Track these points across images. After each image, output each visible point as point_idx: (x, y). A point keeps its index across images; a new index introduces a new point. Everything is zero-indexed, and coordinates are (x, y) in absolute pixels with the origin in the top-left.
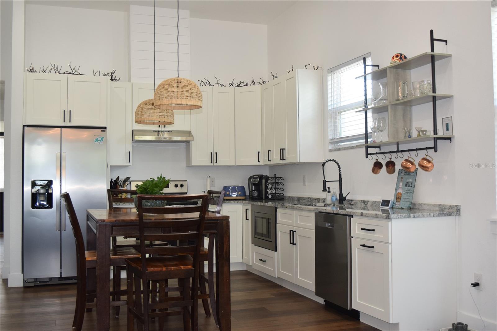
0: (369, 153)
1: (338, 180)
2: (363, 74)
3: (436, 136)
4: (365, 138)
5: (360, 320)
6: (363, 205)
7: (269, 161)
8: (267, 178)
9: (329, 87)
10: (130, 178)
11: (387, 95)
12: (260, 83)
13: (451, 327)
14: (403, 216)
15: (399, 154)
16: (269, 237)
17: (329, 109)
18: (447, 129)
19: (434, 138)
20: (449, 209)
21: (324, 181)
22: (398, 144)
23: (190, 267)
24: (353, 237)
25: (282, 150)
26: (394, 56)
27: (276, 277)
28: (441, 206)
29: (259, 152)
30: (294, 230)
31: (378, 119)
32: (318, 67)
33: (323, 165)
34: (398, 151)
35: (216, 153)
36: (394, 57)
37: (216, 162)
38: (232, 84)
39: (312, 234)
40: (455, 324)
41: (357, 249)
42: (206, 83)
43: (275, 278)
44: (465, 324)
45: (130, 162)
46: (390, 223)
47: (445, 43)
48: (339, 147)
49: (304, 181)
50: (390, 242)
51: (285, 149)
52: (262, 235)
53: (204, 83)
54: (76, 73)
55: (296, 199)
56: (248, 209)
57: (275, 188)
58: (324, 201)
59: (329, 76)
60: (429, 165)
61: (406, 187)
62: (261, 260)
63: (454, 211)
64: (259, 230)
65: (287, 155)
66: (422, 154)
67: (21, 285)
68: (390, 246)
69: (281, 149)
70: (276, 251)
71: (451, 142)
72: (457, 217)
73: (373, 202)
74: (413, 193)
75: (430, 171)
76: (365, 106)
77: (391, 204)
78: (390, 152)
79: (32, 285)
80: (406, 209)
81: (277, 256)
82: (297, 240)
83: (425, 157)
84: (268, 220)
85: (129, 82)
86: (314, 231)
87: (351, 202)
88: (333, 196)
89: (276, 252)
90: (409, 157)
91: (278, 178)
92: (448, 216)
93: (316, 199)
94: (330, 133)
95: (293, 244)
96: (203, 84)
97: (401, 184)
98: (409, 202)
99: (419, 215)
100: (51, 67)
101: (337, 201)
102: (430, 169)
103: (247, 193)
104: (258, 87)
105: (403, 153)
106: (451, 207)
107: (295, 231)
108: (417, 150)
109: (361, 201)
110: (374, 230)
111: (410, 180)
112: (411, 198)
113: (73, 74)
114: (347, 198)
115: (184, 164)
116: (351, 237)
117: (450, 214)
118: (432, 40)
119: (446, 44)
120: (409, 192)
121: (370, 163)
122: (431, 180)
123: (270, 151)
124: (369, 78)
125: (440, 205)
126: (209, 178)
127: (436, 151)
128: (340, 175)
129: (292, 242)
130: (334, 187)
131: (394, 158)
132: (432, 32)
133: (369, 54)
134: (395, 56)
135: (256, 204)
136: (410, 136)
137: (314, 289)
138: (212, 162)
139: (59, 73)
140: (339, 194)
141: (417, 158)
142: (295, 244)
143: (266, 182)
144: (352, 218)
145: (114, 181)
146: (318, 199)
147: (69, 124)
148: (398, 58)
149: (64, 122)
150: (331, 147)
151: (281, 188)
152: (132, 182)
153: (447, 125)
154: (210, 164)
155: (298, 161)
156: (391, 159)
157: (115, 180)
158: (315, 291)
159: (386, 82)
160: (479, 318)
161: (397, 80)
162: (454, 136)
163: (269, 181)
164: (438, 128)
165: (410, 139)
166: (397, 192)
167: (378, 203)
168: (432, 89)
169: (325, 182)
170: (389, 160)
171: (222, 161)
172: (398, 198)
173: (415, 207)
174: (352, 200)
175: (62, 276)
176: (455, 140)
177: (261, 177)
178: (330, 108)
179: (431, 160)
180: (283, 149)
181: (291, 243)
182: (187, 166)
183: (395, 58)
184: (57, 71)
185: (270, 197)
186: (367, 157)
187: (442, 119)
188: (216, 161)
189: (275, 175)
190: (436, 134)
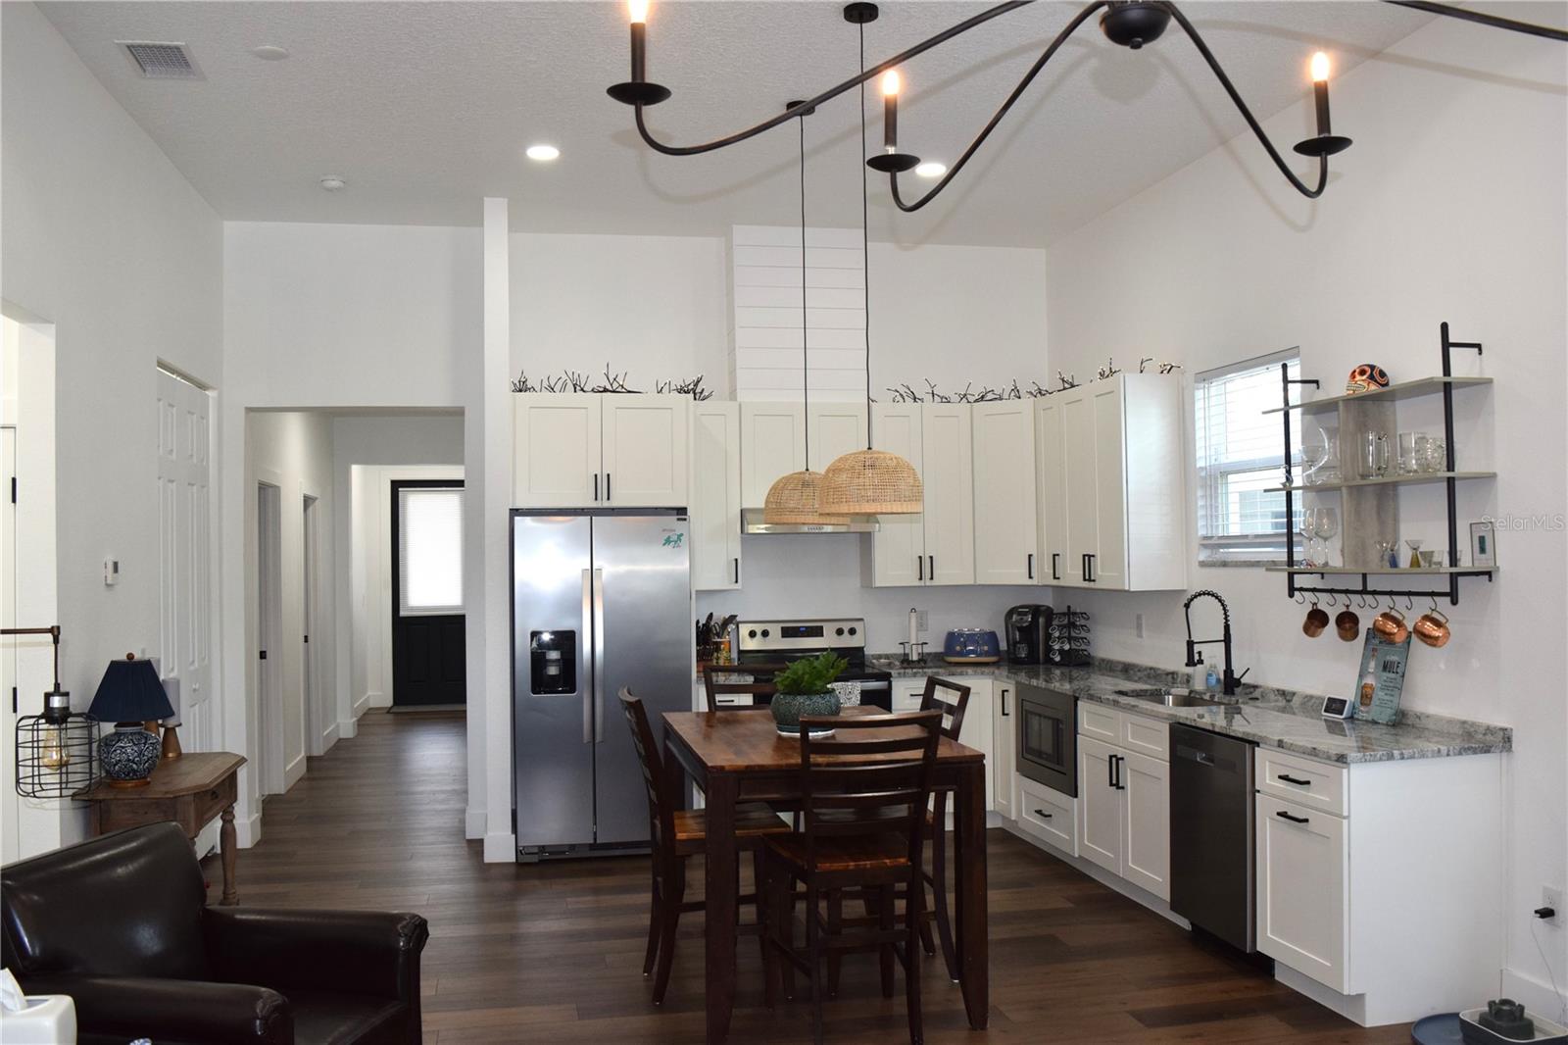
0: (1296, 586)
1: (1223, 638)
2: (1281, 405)
3: (1454, 570)
4: (1286, 544)
5: (1274, 976)
6: (1282, 703)
7: (1055, 578)
8: (1049, 613)
9: (1199, 414)
10: (736, 616)
11: (1338, 455)
12: (1031, 393)
13: (1487, 1009)
14: (1375, 756)
15: (1369, 598)
16: (1059, 762)
17: (1198, 466)
18: (1483, 550)
19: (1451, 574)
20: (1484, 734)
21: (1188, 642)
22: (1364, 576)
23: (903, 860)
24: (1259, 791)
25: (1088, 558)
26: (1355, 371)
27: (1076, 855)
28: (1466, 726)
29: (1030, 556)
30: (1119, 756)
31: (1318, 510)
32: (1172, 367)
33: (1187, 606)
34: (1364, 592)
35: (931, 557)
36: (1356, 373)
37: (932, 578)
38: (965, 395)
39: (1163, 769)
40: (1494, 1002)
41: (1268, 820)
42: (905, 395)
43: (1073, 857)
44: (1519, 1005)
45: (737, 582)
46: (1345, 771)
47: (1476, 350)
48: (1223, 559)
49: (1139, 627)
50: (1345, 814)
51: (1093, 556)
52: (1039, 754)
53: (901, 395)
54: (619, 389)
55: (1120, 667)
56: (1007, 691)
57: (1070, 639)
58: (1188, 681)
59: (1198, 389)
60: (1437, 633)
61: (1384, 674)
62: (1039, 812)
63: (1498, 741)
64: (1034, 744)
65: (1098, 570)
66: (1423, 605)
67: (510, 857)
68: (1345, 822)
69: (1084, 556)
70: (1076, 796)
71: (1490, 580)
72: (1504, 754)
73: (1306, 696)
74: (1400, 689)
75: (1440, 646)
76: (1287, 479)
77: (1348, 710)
78: (1346, 592)
79: (535, 859)
80: (1383, 724)
81: (1079, 808)
82: (1128, 778)
83: (1429, 612)
84: (1056, 722)
85: (731, 400)
86: (1168, 764)
87: (1252, 690)
88: (1210, 675)
89: (1075, 799)
90: (1391, 609)
91: (1076, 613)
92: (1481, 753)
93: (1168, 674)
94: (1201, 523)
95: (1118, 788)
96: (899, 398)
97: (1372, 664)
98: (1391, 708)
99: (1414, 753)
100: (564, 377)
101: (1219, 686)
102: (1439, 642)
103: (1003, 646)
104: (1027, 403)
105: (1378, 597)
106: (1489, 730)
107: (1122, 759)
108: (1409, 594)
109: (1278, 690)
110: (1308, 783)
111: (1395, 658)
112: (1396, 700)
113: (614, 392)
114: (1243, 681)
115: (855, 582)
116: (1255, 792)
117: (1486, 749)
118: (1446, 345)
119: (1480, 354)
120: (1391, 685)
121: (1298, 610)
122: (1442, 666)
123: (1058, 555)
124: (1296, 416)
125: (1464, 722)
126: (913, 615)
127: (1454, 602)
128: (1227, 628)
129: (1114, 782)
130: (1213, 655)
131: (1355, 604)
132: (1444, 327)
133: (1294, 352)
134: (1358, 371)
135: (1027, 683)
136: (1394, 563)
137: (1166, 895)
138: (921, 579)
139: (582, 390)
140: (1225, 672)
141: (1412, 613)
142: (1123, 788)
143: (1048, 624)
144: (1257, 749)
145: (703, 625)
146: (1173, 673)
147: (606, 504)
148: (1364, 377)
149: (596, 499)
150: (1203, 556)
151: (1082, 638)
152: (740, 625)
153: (1482, 540)
154: (917, 583)
155: (1127, 588)
156: (1348, 606)
157: (704, 622)
158: (1169, 900)
159: (1336, 425)
160: (1552, 988)
161: (1362, 428)
162: (1498, 568)
163: (1055, 622)
164: (1459, 548)
165: (1394, 570)
166: (1364, 682)
167: (1318, 702)
168: (1445, 456)
169: (1190, 644)
170: (1344, 609)
171: (945, 576)
172: (1365, 696)
173: (1404, 721)
174: (1255, 687)
175: (598, 842)
176: (1502, 578)
177: (1036, 610)
178: (1200, 464)
179: (1442, 619)
180: (1090, 556)
181: (1111, 784)
182: (862, 587)
183: (1358, 378)
184: (577, 387)
185: (1058, 659)
186: (1291, 595)
187: (1471, 525)
188: (930, 576)
189: (1069, 607)
190: (1456, 566)
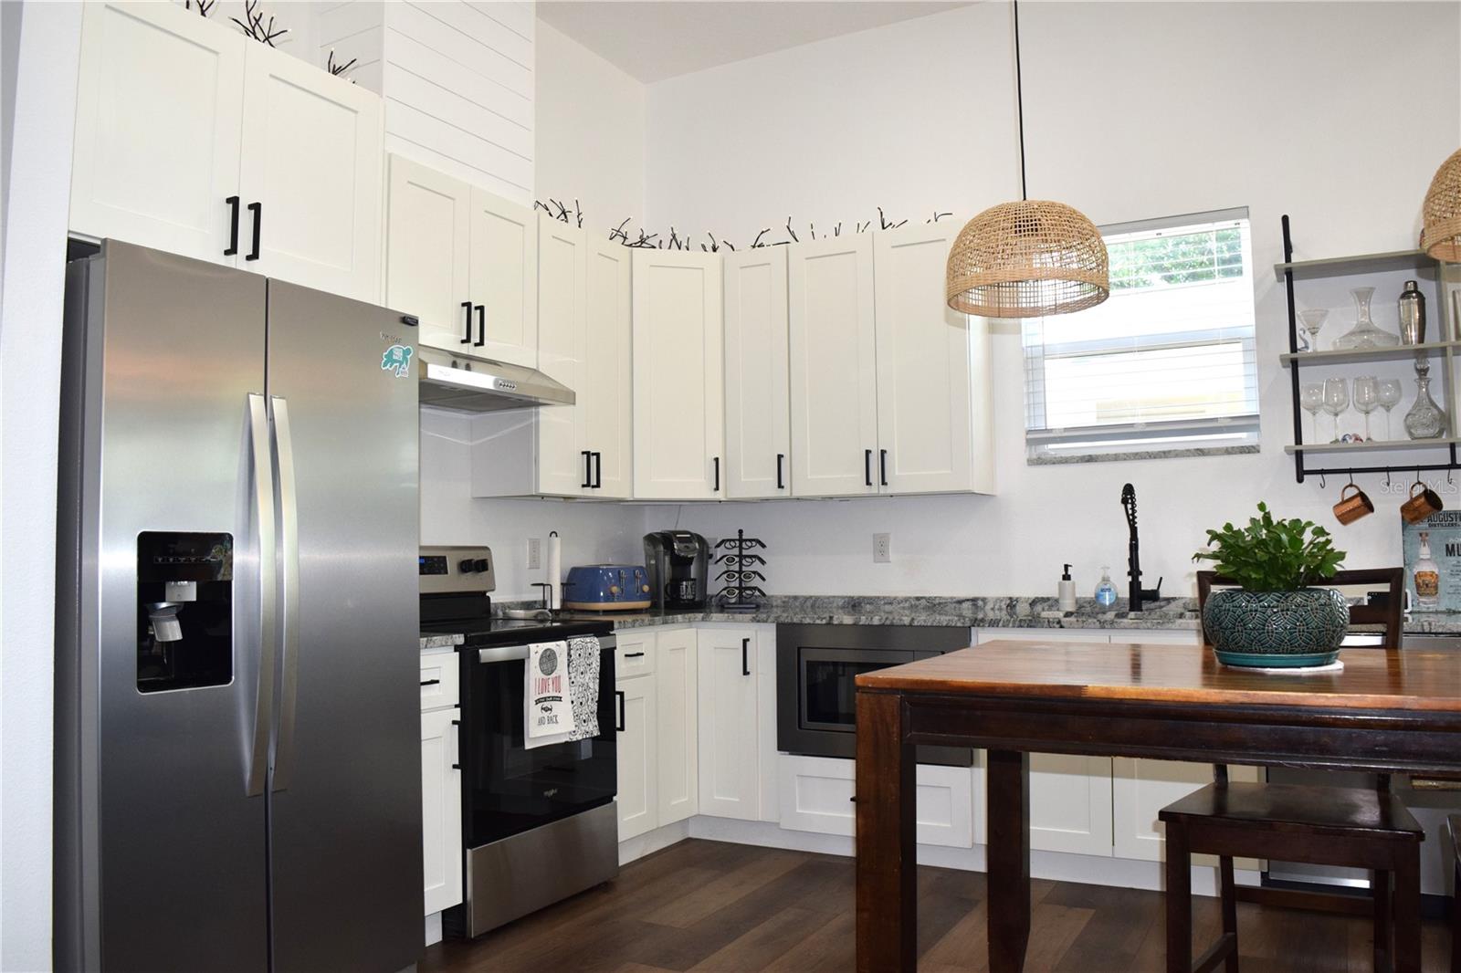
0: (1305, 469)
7: (780, 486)
29: (716, 460)
35: (597, 455)
37: (598, 485)
38: (619, 235)
49: (880, 549)
51: (885, 452)
55: (840, 603)
56: (747, 640)
57: (741, 573)
65: (895, 470)
69: (867, 452)
97: (1424, 551)
123: (782, 456)
133: (1240, 212)
140: (1131, 583)
147: (245, 266)
155: (971, 488)
171: (606, 483)
172: (1424, 585)
180: (881, 452)
186: (1300, 480)
188: (596, 482)
189: (741, 532)
